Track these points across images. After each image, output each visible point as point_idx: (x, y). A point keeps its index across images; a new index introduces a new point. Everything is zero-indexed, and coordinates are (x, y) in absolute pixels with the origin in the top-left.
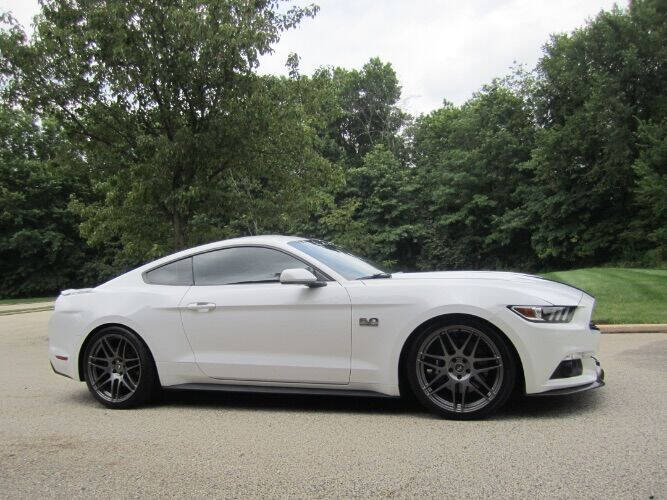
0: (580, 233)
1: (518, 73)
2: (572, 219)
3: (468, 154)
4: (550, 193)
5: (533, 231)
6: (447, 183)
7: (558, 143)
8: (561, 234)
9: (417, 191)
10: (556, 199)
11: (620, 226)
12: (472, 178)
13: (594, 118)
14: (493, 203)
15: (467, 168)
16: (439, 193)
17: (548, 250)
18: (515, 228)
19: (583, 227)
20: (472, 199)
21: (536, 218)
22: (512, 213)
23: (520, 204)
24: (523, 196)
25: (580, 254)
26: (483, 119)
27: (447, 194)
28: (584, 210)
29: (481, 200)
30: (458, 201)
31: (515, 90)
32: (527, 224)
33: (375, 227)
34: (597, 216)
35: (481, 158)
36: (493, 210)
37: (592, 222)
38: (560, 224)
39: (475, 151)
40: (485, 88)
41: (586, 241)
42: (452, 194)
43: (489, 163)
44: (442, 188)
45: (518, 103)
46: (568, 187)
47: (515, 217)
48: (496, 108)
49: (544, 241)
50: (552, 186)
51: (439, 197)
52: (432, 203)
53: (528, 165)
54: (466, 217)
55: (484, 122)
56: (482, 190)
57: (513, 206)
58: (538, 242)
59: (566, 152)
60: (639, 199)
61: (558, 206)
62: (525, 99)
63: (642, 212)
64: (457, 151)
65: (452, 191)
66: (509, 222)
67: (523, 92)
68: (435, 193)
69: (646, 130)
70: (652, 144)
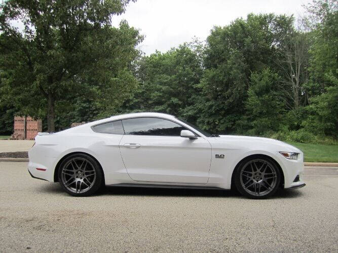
0: (219, 120)
1: (196, 42)
2: (217, 112)
3: (170, 78)
4: (208, 100)
5: (198, 117)
6: (159, 90)
7: (214, 76)
8: (211, 120)
9: (143, 93)
10: (211, 103)
11: (237, 118)
12: (171, 89)
13: (231, 68)
14: (180, 103)
15: (169, 84)
16: (155, 95)
17: (204, 127)
18: (190, 115)
19: (221, 117)
20: (170, 99)
21: (200, 111)
22: (189, 108)
23: (192, 104)
24: (194, 100)
25: (219, 129)
26: (177, 61)
27: (158, 96)
28: (222, 109)
29: (175, 100)
30: (163, 100)
31: (193, 50)
32: (195, 114)
33: (121, 109)
34: (228, 112)
35: (175, 80)
36: (180, 106)
37: (224, 116)
38: (211, 115)
39: (173, 76)
40: (180, 46)
41: (221, 124)
42: (160, 96)
43: (179, 83)
44: (156, 92)
45: (194, 55)
47: (190, 110)
48: (184, 57)
49: (203, 122)
50: (209, 96)
51: (154, 97)
52: (151, 99)
53: (199, 86)
54: (167, 108)
55: (178, 63)
56: (175, 95)
57: (189, 105)
58: (200, 123)
59: (217, 82)
60: (247, 107)
61: (211, 107)
62: (198, 54)
63: (247, 112)
64: (165, 75)
65: (161, 94)
66: (187, 112)
67: (197, 50)
68: (152, 94)
69: (254, 76)
70: (256, 83)
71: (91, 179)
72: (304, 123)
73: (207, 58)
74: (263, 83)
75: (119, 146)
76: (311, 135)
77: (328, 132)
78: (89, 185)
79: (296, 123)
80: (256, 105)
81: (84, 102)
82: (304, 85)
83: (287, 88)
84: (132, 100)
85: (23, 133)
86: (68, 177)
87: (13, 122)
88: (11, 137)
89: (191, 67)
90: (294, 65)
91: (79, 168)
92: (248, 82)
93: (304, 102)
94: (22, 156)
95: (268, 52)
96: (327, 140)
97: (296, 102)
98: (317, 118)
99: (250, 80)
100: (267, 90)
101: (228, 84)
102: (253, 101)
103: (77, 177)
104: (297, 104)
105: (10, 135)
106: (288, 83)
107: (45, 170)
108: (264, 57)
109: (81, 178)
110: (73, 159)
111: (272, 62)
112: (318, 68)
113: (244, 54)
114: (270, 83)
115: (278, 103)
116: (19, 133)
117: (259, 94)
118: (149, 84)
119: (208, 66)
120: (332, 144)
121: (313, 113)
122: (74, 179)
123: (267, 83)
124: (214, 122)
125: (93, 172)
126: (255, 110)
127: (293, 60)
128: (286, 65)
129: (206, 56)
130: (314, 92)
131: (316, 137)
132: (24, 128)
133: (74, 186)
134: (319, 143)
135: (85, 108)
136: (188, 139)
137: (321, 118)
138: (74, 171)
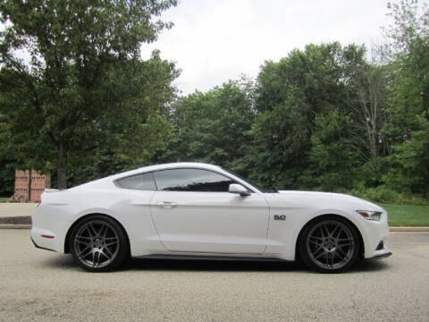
1: (243, 79)
2: (274, 165)
3: (213, 123)
4: (262, 151)
5: (249, 172)
6: (198, 139)
7: (268, 121)
8: (266, 175)
9: (179, 142)
10: (265, 154)
11: (298, 173)
12: (215, 137)
13: (290, 109)
14: (226, 154)
15: (212, 131)
16: (194, 145)
18: (239, 170)
19: (278, 172)
20: (213, 150)
21: (252, 164)
22: (238, 160)
23: (242, 155)
24: (244, 151)
26: (222, 102)
27: (198, 147)
28: (280, 162)
30: (205, 151)
31: (242, 88)
32: (246, 168)
34: (287, 166)
35: (220, 126)
36: (226, 158)
37: (283, 170)
38: (266, 169)
39: (218, 121)
40: (224, 85)
41: (279, 180)
43: (225, 129)
44: (196, 142)
45: (242, 96)
46: (271, 148)
47: (239, 163)
48: (230, 97)
50: (263, 146)
51: (194, 148)
52: (190, 151)
53: (250, 132)
55: (223, 105)
56: (220, 145)
57: (238, 157)
58: (252, 179)
59: (272, 128)
61: (265, 159)
62: (247, 94)
63: (311, 166)
64: (207, 120)
65: (202, 144)
66: (236, 166)
67: (246, 89)
68: (191, 145)
69: (319, 120)
70: (321, 128)
71: (113, 248)
72: (384, 178)
73: (260, 98)
74: (331, 128)
75: (150, 206)
76: (394, 193)
77: (415, 189)
78: (110, 257)
79: (374, 179)
80: (323, 157)
81: (105, 154)
82: (382, 130)
83: (361, 133)
84: (165, 151)
85: (26, 195)
86: (82, 247)
87: (14, 180)
88: (11, 199)
89: (239, 110)
90: (369, 105)
91: (98, 235)
92: (311, 127)
93: (383, 151)
94: (23, 222)
95: (336, 89)
96: (414, 199)
97: (373, 151)
98: (400, 172)
99: (314, 125)
100: (335, 137)
101: (286, 130)
102: (318, 150)
103: (95, 246)
104: (375, 154)
105: (10, 197)
106: (362, 128)
107: (52, 237)
108: (331, 96)
109: (100, 248)
110: (90, 223)
111: (341, 101)
112: (399, 108)
113: (306, 92)
114: (339, 128)
115: (351, 153)
116: (21, 193)
117: (326, 142)
118: (187, 131)
119: (261, 108)
120: (421, 204)
121: (395, 166)
122: (90, 249)
123: (335, 127)
124: (269, 178)
125: (115, 240)
126: (321, 163)
127: (367, 99)
128: (359, 106)
129: (258, 95)
130: (396, 138)
131: (400, 196)
132: (27, 187)
133: (90, 258)
134: (405, 203)
135: (105, 161)
136: (238, 195)
137: (405, 172)
138: (91, 238)
